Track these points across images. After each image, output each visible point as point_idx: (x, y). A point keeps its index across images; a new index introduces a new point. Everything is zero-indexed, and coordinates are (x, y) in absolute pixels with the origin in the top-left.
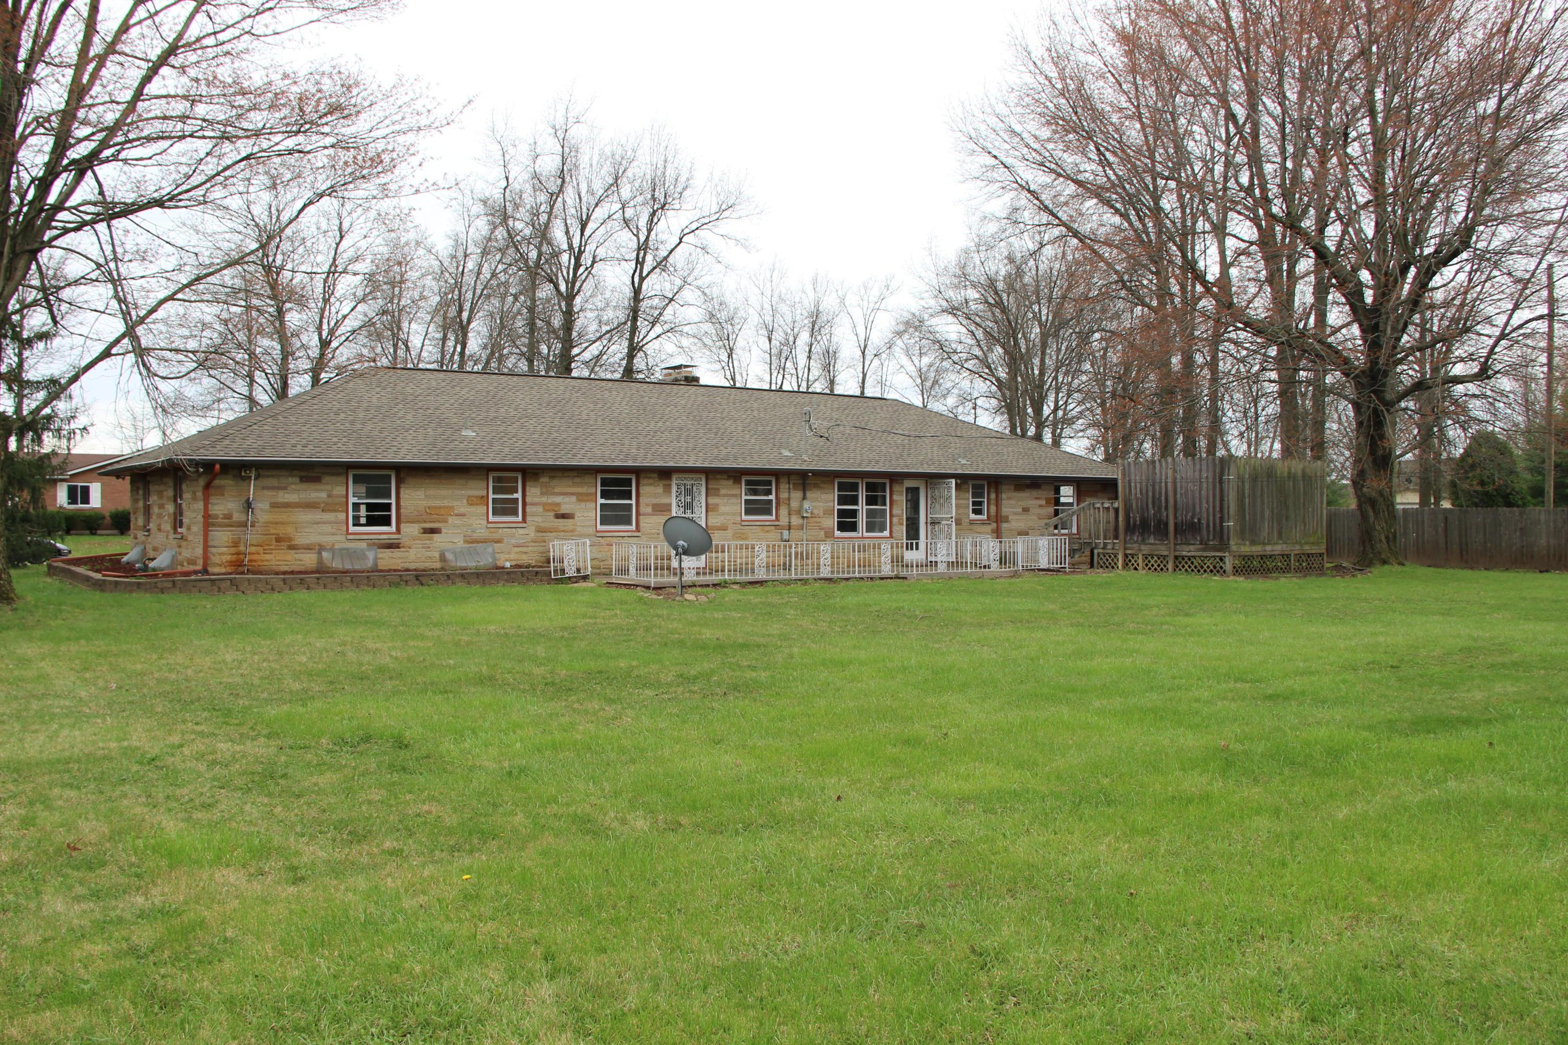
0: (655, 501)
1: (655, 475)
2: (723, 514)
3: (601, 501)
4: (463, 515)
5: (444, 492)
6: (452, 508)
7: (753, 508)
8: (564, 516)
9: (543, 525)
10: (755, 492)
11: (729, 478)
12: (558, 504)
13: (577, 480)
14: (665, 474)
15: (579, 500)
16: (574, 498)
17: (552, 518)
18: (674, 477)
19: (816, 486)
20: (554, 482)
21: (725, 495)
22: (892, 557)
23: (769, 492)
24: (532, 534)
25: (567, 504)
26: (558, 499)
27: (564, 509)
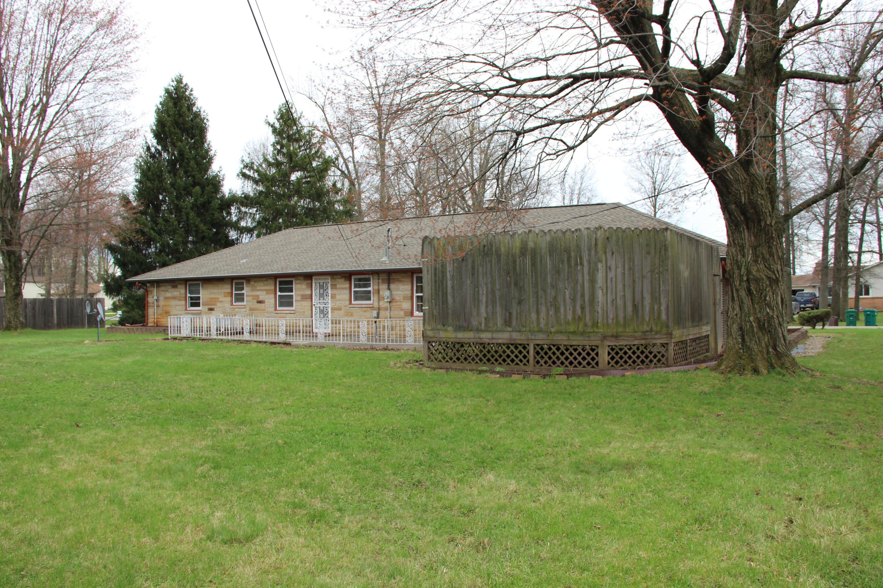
0: (302, 293)
1: (301, 278)
2: (339, 300)
3: (279, 293)
4: (222, 302)
5: (216, 291)
6: (218, 298)
7: (359, 296)
8: (260, 302)
9: (252, 307)
10: (360, 286)
11: (342, 277)
12: (258, 296)
13: (266, 282)
14: (308, 277)
15: (267, 293)
16: (265, 292)
17: (256, 303)
18: (314, 278)
19: (398, 280)
20: (256, 284)
21: (339, 289)
22: (286, 330)
23: (369, 286)
24: (248, 311)
25: (262, 296)
26: (258, 293)
27: (261, 298)
